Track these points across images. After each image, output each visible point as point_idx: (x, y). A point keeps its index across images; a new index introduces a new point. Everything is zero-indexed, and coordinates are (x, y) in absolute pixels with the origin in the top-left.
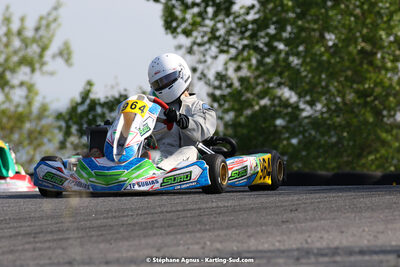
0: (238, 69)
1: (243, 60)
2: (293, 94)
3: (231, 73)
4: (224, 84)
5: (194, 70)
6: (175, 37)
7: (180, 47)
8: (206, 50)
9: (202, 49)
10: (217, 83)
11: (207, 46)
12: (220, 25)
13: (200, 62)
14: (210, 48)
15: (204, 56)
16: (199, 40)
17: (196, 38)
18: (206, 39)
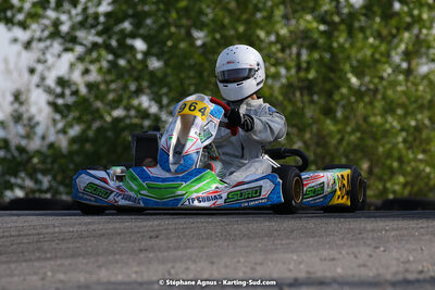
0: (86, 72)
1: (92, 62)
2: (153, 103)
3: (76, 76)
4: (67, 92)
5: (32, 71)
6: (9, 30)
7: (15, 40)
8: (47, 48)
9: (42, 45)
10: (59, 90)
11: (48, 43)
12: (64, 17)
13: (39, 61)
14: (51, 45)
15: (44, 54)
16: (38, 34)
17: (35, 31)
18: (46, 33)
